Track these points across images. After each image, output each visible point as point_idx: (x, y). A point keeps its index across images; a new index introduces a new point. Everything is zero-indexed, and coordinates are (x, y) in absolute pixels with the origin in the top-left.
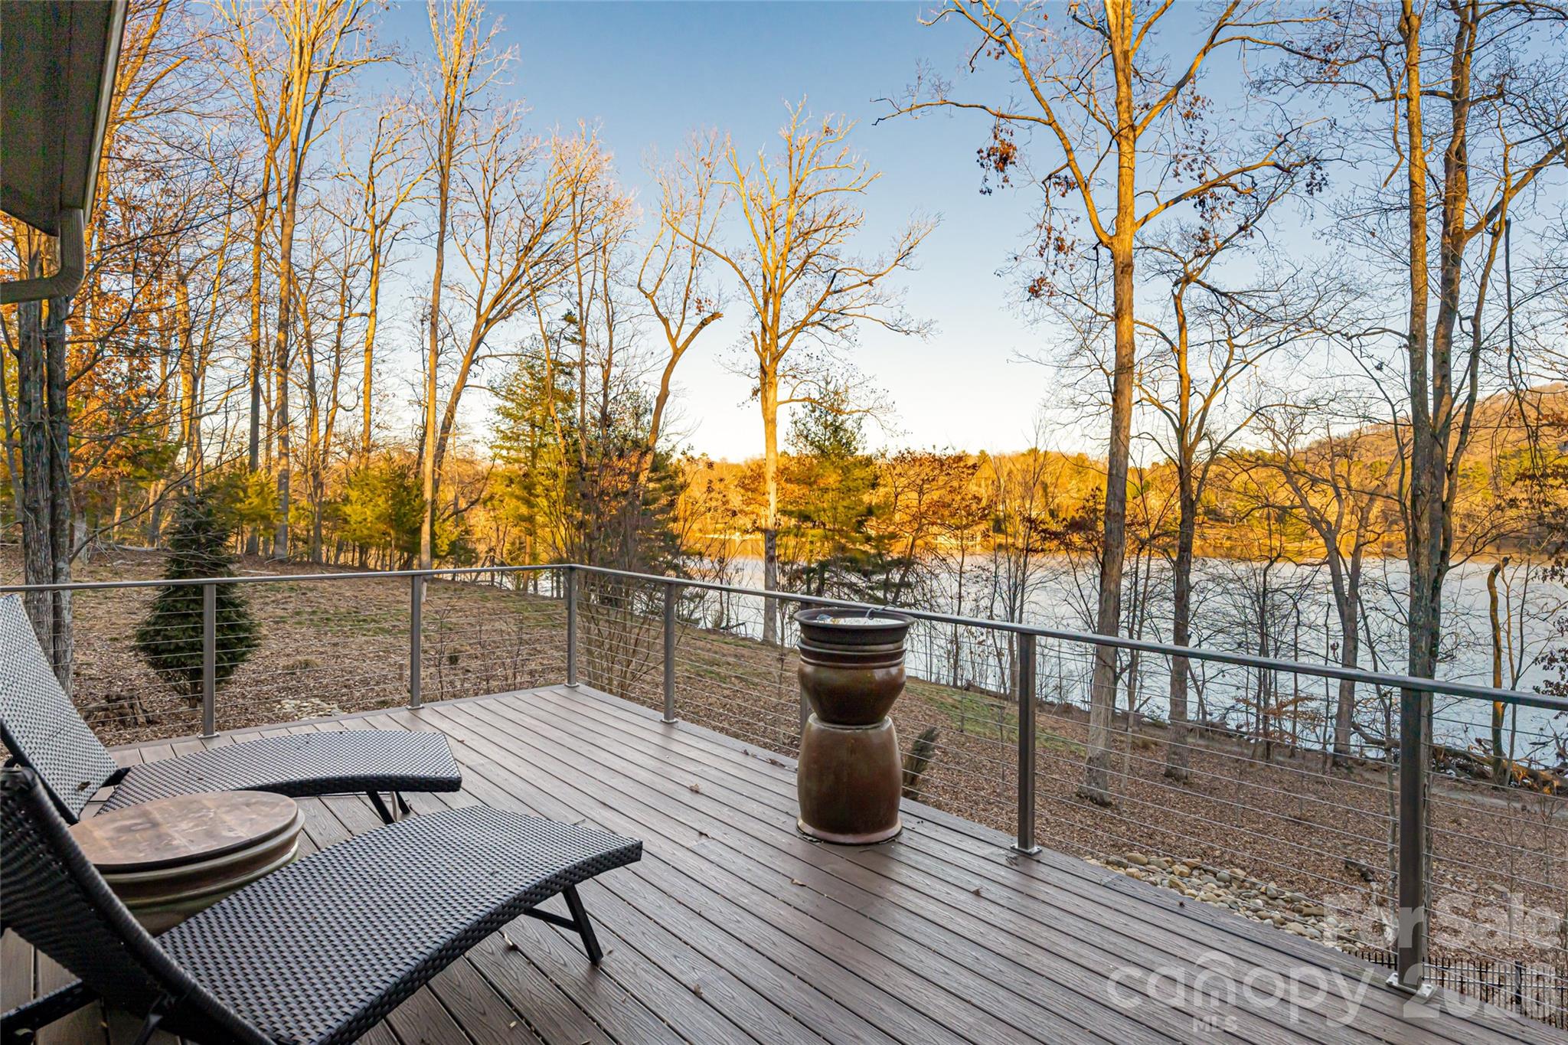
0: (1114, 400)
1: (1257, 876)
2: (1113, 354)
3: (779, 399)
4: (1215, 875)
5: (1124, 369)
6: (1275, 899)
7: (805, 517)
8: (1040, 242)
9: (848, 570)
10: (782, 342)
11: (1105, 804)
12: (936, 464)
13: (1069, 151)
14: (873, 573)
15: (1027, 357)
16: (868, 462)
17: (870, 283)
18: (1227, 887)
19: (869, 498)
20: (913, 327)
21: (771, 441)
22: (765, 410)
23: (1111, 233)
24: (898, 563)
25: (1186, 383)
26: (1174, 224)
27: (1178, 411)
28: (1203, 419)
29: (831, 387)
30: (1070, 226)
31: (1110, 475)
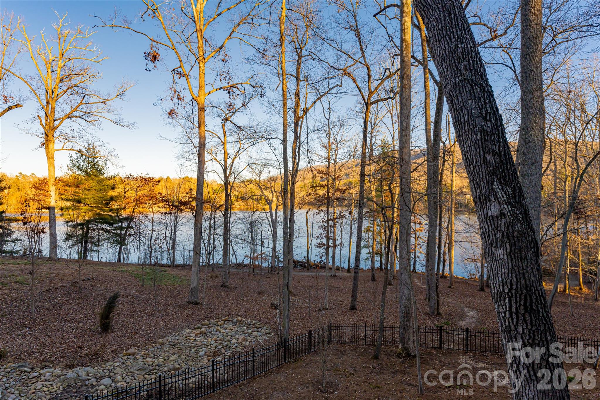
0: (199, 157)
1: (245, 318)
2: (198, 140)
3: (55, 148)
4: (232, 321)
5: (202, 146)
6: (249, 325)
7: (79, 202)
8: (171, 95)
9: (102, 223)
10: (57, 123)
11: (197, 304)
12: (143, 181)
13: (181, 61)
14: (114, 223)
15: (165, 138)
16: (110, 178)
17: (104, 103)
18: (235, 325)
19: (112, 193)
20: (126, 124)
21: (51, 167)
22: (47, 153)
23: (196, 95)
24: (126, 219)
25: (226, 154)
26: (222, 100)
27: (224, 164)
28: (231, 167)
29: (91, 146)
30: (182, 91)
31: (197, 184)
